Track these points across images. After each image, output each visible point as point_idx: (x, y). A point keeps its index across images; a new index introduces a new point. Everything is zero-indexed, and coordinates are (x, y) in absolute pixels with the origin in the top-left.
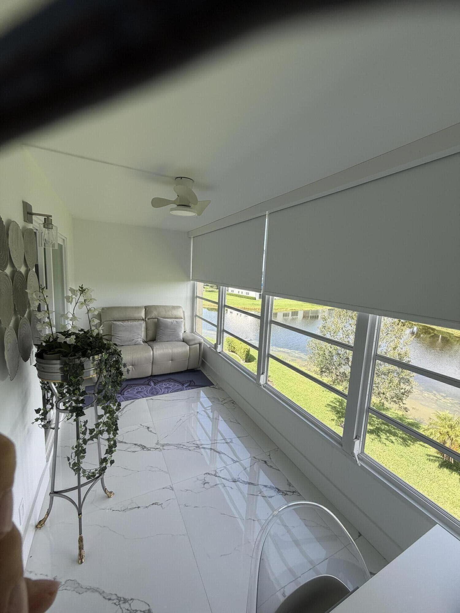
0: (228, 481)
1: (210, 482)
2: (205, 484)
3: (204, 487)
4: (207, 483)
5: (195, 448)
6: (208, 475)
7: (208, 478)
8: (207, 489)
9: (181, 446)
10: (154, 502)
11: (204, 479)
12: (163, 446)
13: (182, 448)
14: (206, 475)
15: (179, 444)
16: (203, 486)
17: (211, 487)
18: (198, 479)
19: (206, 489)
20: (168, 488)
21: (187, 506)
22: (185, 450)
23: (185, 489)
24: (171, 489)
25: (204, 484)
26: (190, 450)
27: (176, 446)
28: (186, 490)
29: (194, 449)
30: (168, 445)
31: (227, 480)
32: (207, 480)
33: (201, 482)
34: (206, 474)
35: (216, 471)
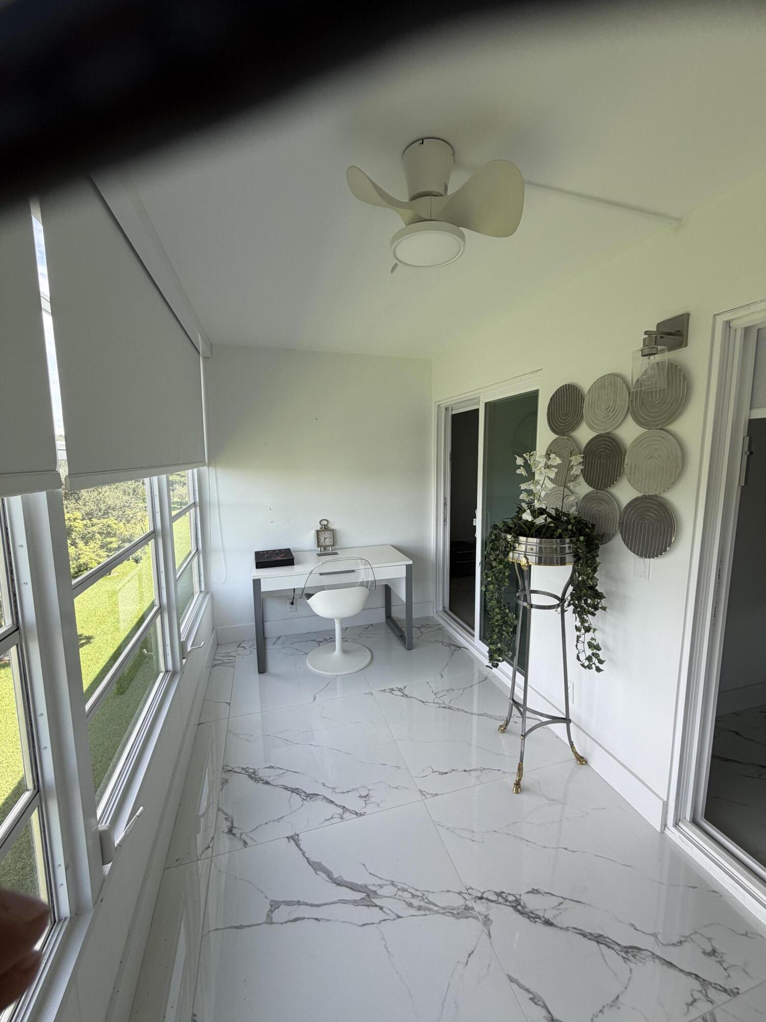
0: (324, 797)
1: (358, 798)
2: (365, 795)
3: (369, 790)
4: (362, 797)
5: (380, 892)
6: (359, 812)
7: (358, 805)
8: (364, 787)
9: (416, 902)
10: (444, 775)
11: (366, 804)
12: (467, 908)
13: (413, 896)
14: (362, 811)
15: (422, 912)
16: (370, 792)
17: (357, 789)
18: (378, 805)
19: (366, 788)
20: (428, 794)
21: (396, 767)
22: (406, 887)
23: (400, 789)
24: (424, 793)
25: (367, 795)
26: (393, 884)
27: (430, 903)
28: (399, 787)
29: (381, 886)
30: (455, 912)
31: (327, 799)
32: (362, 802)
33: (372, 800)
34: (361, 815)
35: (342, 819)
